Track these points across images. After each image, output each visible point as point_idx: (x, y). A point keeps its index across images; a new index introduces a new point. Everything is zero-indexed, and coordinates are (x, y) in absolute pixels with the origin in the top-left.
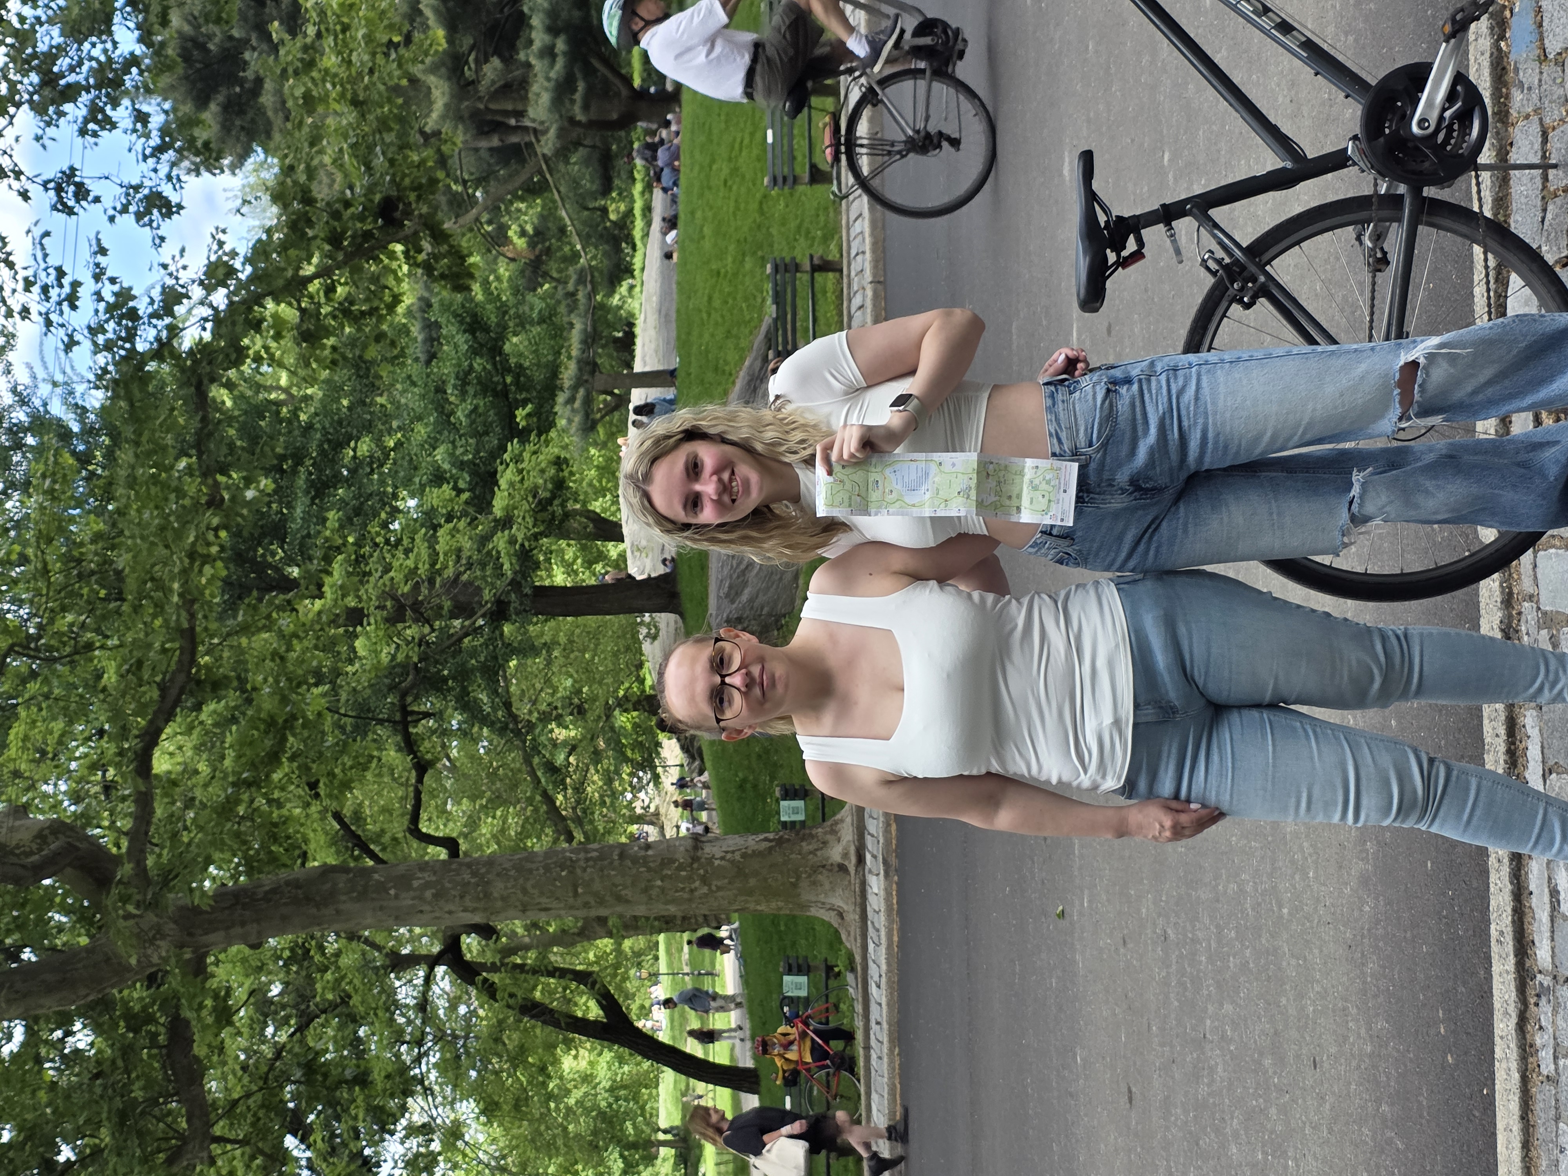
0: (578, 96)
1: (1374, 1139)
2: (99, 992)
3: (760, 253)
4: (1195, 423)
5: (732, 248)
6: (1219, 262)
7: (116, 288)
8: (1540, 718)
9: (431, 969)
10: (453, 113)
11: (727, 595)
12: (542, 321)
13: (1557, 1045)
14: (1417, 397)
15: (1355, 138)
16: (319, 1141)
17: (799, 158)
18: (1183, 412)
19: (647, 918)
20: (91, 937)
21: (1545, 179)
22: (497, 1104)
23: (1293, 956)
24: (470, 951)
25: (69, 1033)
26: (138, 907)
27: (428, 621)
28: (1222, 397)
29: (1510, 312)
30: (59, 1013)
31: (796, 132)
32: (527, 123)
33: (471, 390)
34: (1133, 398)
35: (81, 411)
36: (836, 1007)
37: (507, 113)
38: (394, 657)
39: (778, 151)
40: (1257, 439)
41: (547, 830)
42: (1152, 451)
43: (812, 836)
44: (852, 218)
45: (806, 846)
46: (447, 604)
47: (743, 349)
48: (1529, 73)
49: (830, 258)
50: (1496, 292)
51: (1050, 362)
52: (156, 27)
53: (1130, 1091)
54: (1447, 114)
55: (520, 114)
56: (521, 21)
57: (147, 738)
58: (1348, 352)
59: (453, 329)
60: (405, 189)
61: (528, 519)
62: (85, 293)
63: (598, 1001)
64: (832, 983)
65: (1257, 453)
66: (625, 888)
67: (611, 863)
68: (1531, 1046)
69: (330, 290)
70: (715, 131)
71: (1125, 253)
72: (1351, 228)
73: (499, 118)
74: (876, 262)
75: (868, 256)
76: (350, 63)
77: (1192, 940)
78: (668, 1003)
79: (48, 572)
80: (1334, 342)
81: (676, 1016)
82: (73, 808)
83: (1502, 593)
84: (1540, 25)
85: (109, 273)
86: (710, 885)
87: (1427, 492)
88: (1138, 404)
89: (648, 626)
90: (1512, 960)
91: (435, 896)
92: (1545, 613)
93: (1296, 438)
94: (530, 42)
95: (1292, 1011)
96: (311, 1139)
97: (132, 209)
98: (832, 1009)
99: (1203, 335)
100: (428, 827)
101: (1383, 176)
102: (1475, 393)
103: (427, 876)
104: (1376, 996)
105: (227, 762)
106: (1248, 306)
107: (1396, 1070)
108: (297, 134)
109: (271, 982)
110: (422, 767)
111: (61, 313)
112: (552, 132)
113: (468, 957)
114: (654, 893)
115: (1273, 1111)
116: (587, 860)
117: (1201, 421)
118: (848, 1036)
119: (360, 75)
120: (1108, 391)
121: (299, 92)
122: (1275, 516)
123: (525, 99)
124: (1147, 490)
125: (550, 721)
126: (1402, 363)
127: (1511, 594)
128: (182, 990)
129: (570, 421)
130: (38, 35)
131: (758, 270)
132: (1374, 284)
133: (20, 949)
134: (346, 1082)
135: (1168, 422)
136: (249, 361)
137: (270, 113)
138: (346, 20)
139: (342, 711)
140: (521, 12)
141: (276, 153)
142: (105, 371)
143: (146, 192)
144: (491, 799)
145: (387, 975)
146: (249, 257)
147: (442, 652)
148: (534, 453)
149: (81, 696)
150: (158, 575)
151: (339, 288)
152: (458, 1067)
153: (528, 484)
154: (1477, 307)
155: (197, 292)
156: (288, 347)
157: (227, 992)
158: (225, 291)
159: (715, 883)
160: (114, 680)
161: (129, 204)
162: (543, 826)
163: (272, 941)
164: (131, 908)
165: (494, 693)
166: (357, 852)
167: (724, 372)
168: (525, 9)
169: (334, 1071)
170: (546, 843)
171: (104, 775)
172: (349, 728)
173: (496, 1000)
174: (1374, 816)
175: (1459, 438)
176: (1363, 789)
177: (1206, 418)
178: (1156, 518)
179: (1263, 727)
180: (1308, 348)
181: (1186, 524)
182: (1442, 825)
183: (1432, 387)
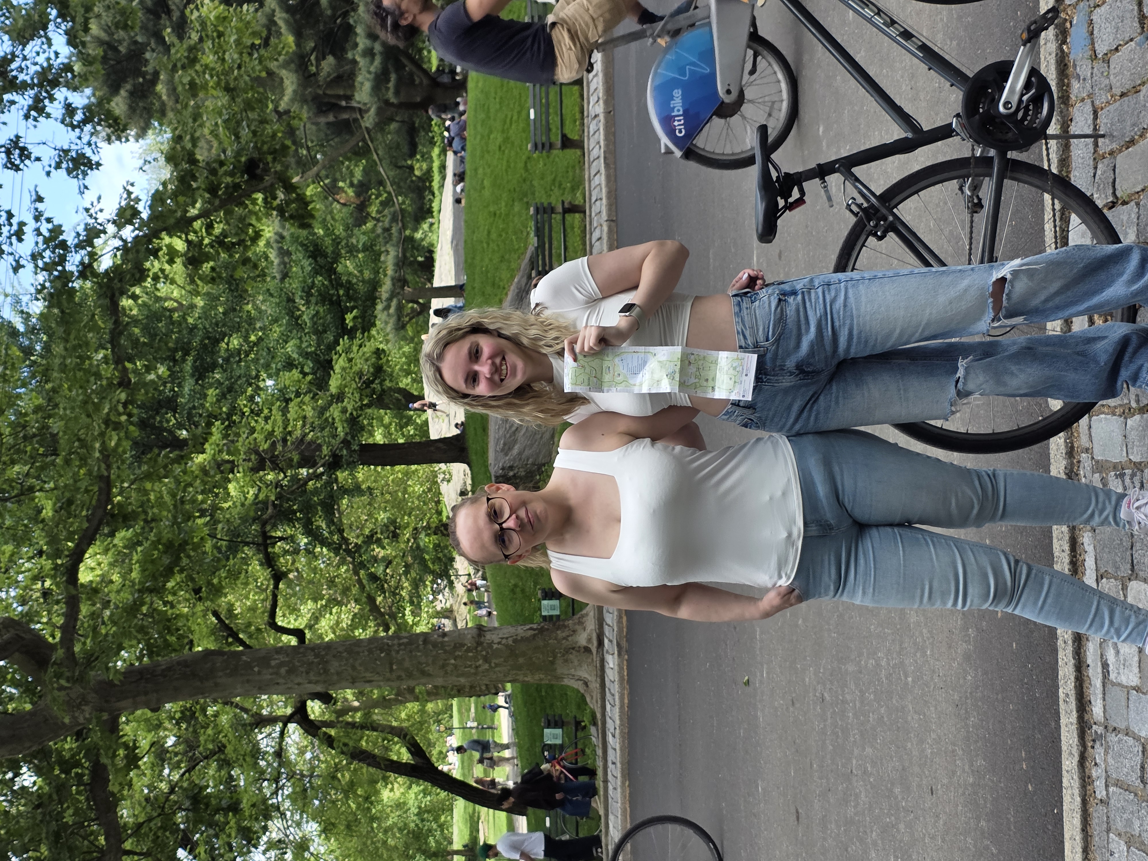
0: (391, 85)
1: (975, 846)
2: (39, 744)
3: (525, 200)
4: (844, 324)
5: (504, 195)
6: (859, 206)
7: (50, 226)
8: (1094, 538)
9: (285, 725)
10: (300, 97)
11: (502, 450)
12: (365, 249)
13: (1107, 777)
14: (1005, 303)
15: (958, 116)
16: (203, 853)
17: (554, 130)
18: (835, 316)
19: (445, 688)
20: (33, 704)
21: (1096, 145)
22: (333, 824)
23: (915, 712)
24: (314, 713)
25: (17, 775)
26: (68, 681)
27: (282, 470)
28: (863, 304)
29: (1071, 243)
30: (10, 760)
31: (551, 110)
32: (355, 104)
33: (313, 300)
34: (798, 305)
35: (26, 316)
36: (583, 751)
37: (340, 97)
38: (257, 496)
39: (538, 125)
40: (889, 335)
41: (370, 623)
42: (812, 345)
43: (565, 626)
44: (593, 174)
45: (560, 634)
46: (296, 458)
47: (513, 270)
48: (1084, 68)
49: (577, 203)
50: (1060, 227)
51: (736, 279)
52: (80, 32)
53: (797, 812)
54: (1025, 98)
55: (349, 98)
56: (349, 30)
57: (75, 557)
58: (954, 272)
59: (300, 256)
60: (264, 153)
61: (356, 395)
62: (28, 230)
63: (408, 748)
64: (580, 734)
65: (889, 345)
66: (428, 665)
67: (418, 647)
68: (1089, 777)
69: (209, 227)
70: (492, 110)
71: (791, 200)
72: (955, 181)
73: (333, 101)
74: (610, 206)
75: (604, 201)
76: (223, 60)
77: (842, 701)
78: (460, 750)
80: (944, 264)
81: (466, 758)
82: (20, 609)
83: (1066, 447)
84: (1092, 33)
85: (46, 215)
86: (490, 663)
87: (1012, 374)
88: (801, 309)
89: (444, 473)
90: (1075, 714)
91: (288, 672)
92: (1097, 462)
93: (917, 335)
94: (356, 45)
95: (915, 753)
96: (197, 851)
97: (64, 166)
98: (580, 753)
99: (848, 260)
100: (283, 621)
101: (979, 143)
102: (1046, 301)
103: (282, 658)
104: (976, 742)
105: (134, 575)
106: (880, 238)
107: (991, 796)
108: (184, 112)
109: (167, 736)
110: (278, 576)
111: (11, 244)
112: (373, 111)
113: (312, 717)
114: (449, 668)
115: (902, 826)
116: (400, 645)
117: (848, 322)
118: (592, 773)
119: (231, 69)
120: (780, 300)
121: (186, 80)
122: (902, 392)
123: (352, 87)
124: (808, 373)
125: (373, 543)
126: (994, 279)
127: (1072, 447)
128: (101, 743)
129: (386, 323)
131: (524, 212)
132: (972, 222)
134: (223, 809)
135: (824, 322)
136: (149, 280)
137: (164, 97)
138: (221, 29)
139: (219, 536)
140: (349, 24)
141: (168, 126)
142: (43, 287)
143: (74, 154)
144: (329, 601)
145: (252, 730)
146: (149, 203)
147: (293, 492)
148: (360, 346)
149: (26, 526)
150: (83, 436)
151: (216, 226)
152: (305, 798)
153: (355, 369)
154: (1047, 239)
155: (111, 229)
156: (178, 269)
157: (134, 744)
158: (132, 227)
159: (494, 661)
160: (50, 514)
161: (61, 162)
162: (367, 620)
163: (168, 706)
164: (63, 682)
165: (330, 522)
166: (230, 640)
167: (499, 286)
168: (351, 21)
169: (213, 802)
170: (369, 633)
171: (43, 585)
172: (224, 549)
173: (333, 748)
174: (976, 601)
175: (1035, 334)
176: (969, 581)
177: (853, 320)
178: (815, 393)
179: (895, 538)
180: (926, 269)
181: (837, 398)
182: (1023, 609)
183: (1015, 296)
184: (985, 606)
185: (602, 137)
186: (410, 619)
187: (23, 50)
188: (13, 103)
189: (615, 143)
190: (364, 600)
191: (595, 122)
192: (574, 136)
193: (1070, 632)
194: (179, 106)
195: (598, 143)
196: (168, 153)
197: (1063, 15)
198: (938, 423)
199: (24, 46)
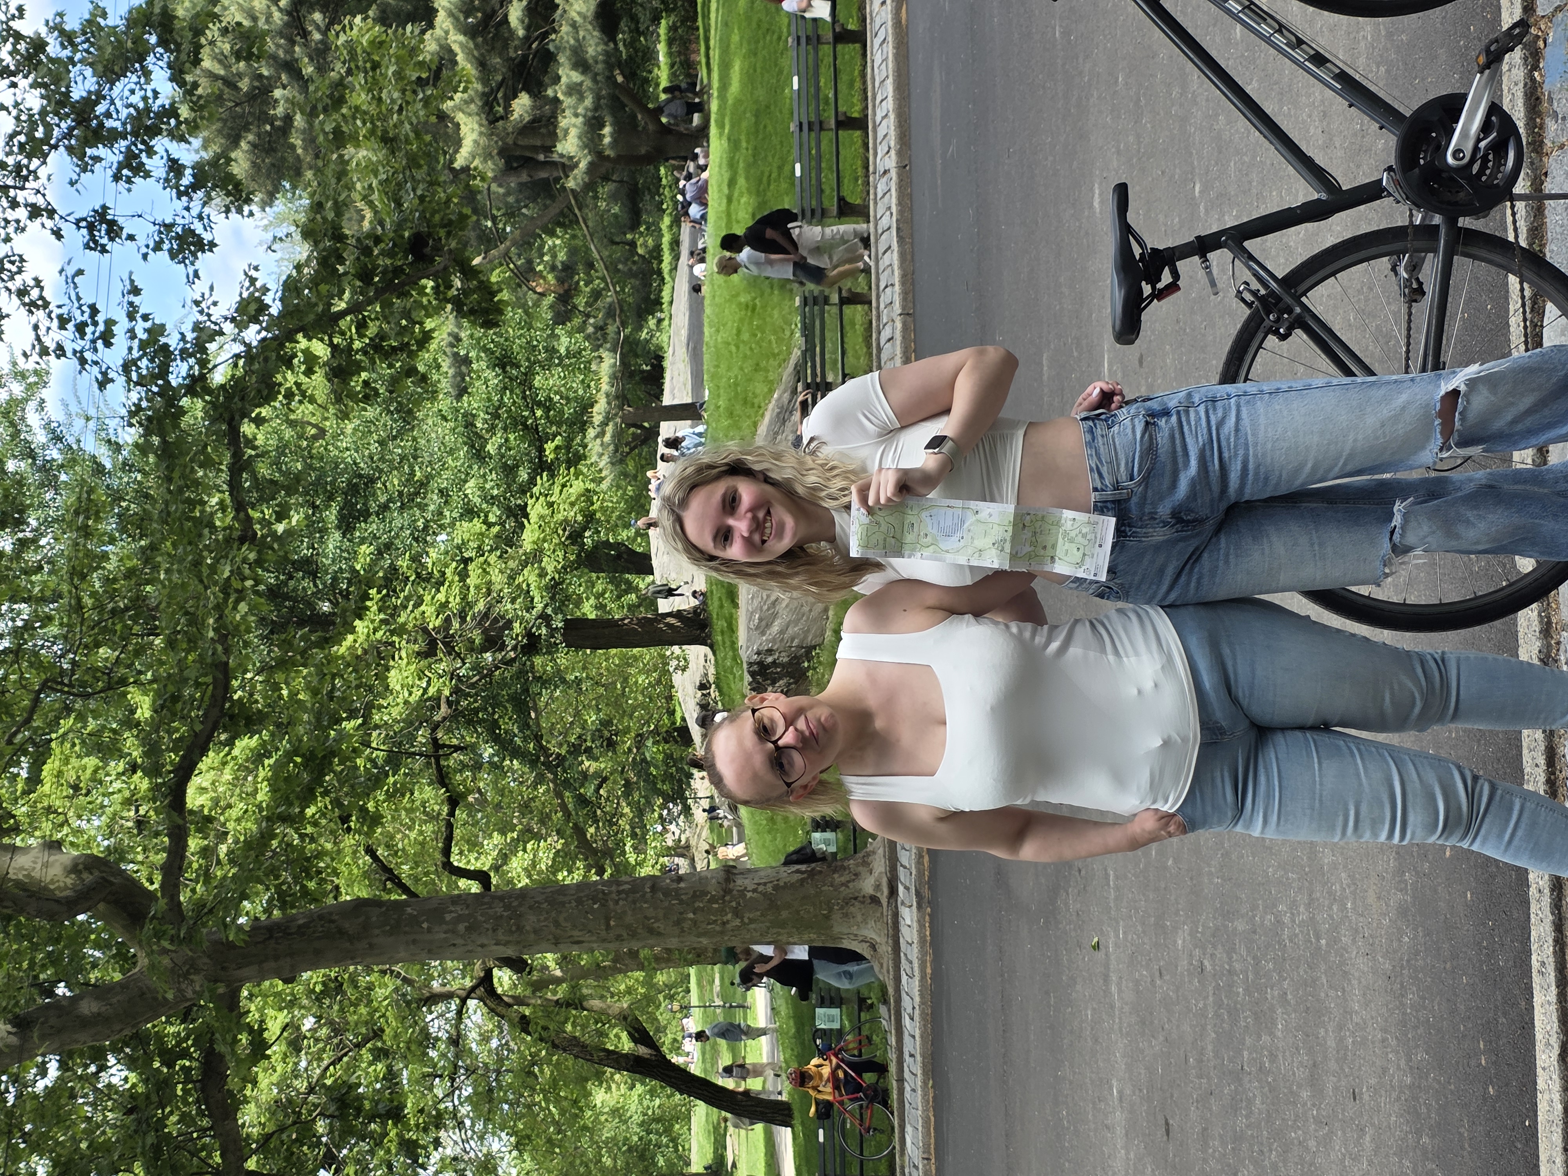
0: (606, 131)
1: (1415, 1171)
2: (133, 1026)
4: (1236, 455)
6: (1254, 293)
7: (148, 325)
9: (464, 1002)
10: (483, 149)
11: (757, 628)
12: (571, 354)
14: (1457, 424)
15: (1390, 169)
17: (828, 191)
18: (1224, 444)
19: (680, 951)
20: (123, 971)
22: (529, 1138)
23: (1331, 987)
24: (502, 985)
25: (103, 1068)
26: (172, 941)
27: (459, 655)
28: (1262, 427)
29: (1547, 343)
30: (92, 1048)
31: (823, 165)
32: (555, 157)
33: (501, 424)
34: (1172, 430)
35: (116, 447)
36: (869, 1039)
37: (536, 149)
38: (425, 691)
39: (806, 184)
40: (1298, 470)
41: (578, 864)
42: (1193, 483)
43: (844, 868)
44: (881, 251)
45: (838, 878)
46: (478, 638)
47: (771, 382)
48: (1563, 103)
49: (859, 290)
50: (1532, 322)
51: (1083, 395)
52: (188, 65)
53: (1167, 1124)
54: (1482, 144)
55: (549, 149)
56: (548, 58)
57: (181, 773)
58: (1388, 383)
59: (484, 364)
60: (435, 226)
61: (558, 552)
62: (119, 330)
63: (629, 1033)
64: (864, 1016)
65: (1297, 484)
66: (657, 920)
67: (643, 896)
69: (362, 326)
71: (1160, 286)
72: (1386, 259)
73: (528, 154)
74: (905, 294)
75: (897, 288)
76: (380, 100)
77: (1229, 971)
78: (700, 1036)
79: (82, 608)
80: (1371, 373)
81: (708, 1048)
82: (106, 843)
83: (1541, 622)
85: (142, 311)
86: (742, 918)
87: (1468, 522)
88: (1177, 436)
89: (678, 658)
90: (1553, 990)
91: (468, 929)
93: (1337, 469)
94: (559, 78)
95: (1331, 1043)
97: (166, 246)
98: (865, 1042)
99: (1239, 367)
100: (460, 861)
101: (1418, 207)
102: (1514, 422)
103: (459, 909)
104: (1416, 1028)
105: (260, 797)
106: (1283, 338)
107: (1437, 1102)
108: (326, 170)
109: (304, 1016)
110: (454, 802)
111: (95, 350)
112: (582, 167)
113: (499, 991)
114: (686, 925)
115: (1312, 1143)
116: (619, 893)
117: (1241, 452)
118: (881, 1069)
119: (390, 112)
120: (1147, 423)
121: (328, 128)
122: (1316, 548)
123: (553, 134)
124: (1189, 521)
125: (580, 754)
126: (1442, 393)
127: (1549, 623)
128: (217, 1025)
129: (600, 455)
130: (72, 75)
131: (787, 303)
132: (1410, 314)
133: (55, 983)
134: (380, 1116)
135: (1208, 453)
136: (280, 397)
137: (300, 151)
138: (377, 58)
139: (374, 745)
140: (548, 50)
141: (305, 190)
142: (138, 407)
143: (179, 230)
144: (522, 833)
145: (419, 1008)
146: (279, 294)
147: (473, 686)
148: (564, 486)
149: (114, 731)
150: (192, 610)
151: (371, 324)
152: (491, 1101)
153: (559, 517)
154: (1513, 338)
155: (228, 327)
156: (318, 383)
157: (260, 1026)
158: (257, 327)
159: (747, 915)
160: (148, 714)
161: (162, 241)
162: (574, 859)
163: (305, 975)
164: (166, 944)
165: (525, 725)
166: (389, 885)
167: (753, 405)
168: (551, 47)
169: (367, 1105)
170: (577, 876)
171: (137, 811)
172: (380, 762)
173: (529, 1034)
174: (1420, 833)
175: (1497, 468)
176: (1409, 805)
177: (1247, 449)
178: (1197, 549)
179: (1308, 746)
180: (1349, 379)
181: (1227, 555)
182: (1483, 843)
183: (1471, 415)
184: (1432, 840)
185: (894, 201)
186: (632, 858)
187: (111, 89)
188: (97, 159)
189: (911, 209)
190: (569, 832)
191: (884, 180)
192: (855, 200)
193: (1547, 877)
194: (320, 163)
195: (889, 208)
196: (305, 225)
197: (1533, 31)
198: (1363, 590)
199: (113, 84)
